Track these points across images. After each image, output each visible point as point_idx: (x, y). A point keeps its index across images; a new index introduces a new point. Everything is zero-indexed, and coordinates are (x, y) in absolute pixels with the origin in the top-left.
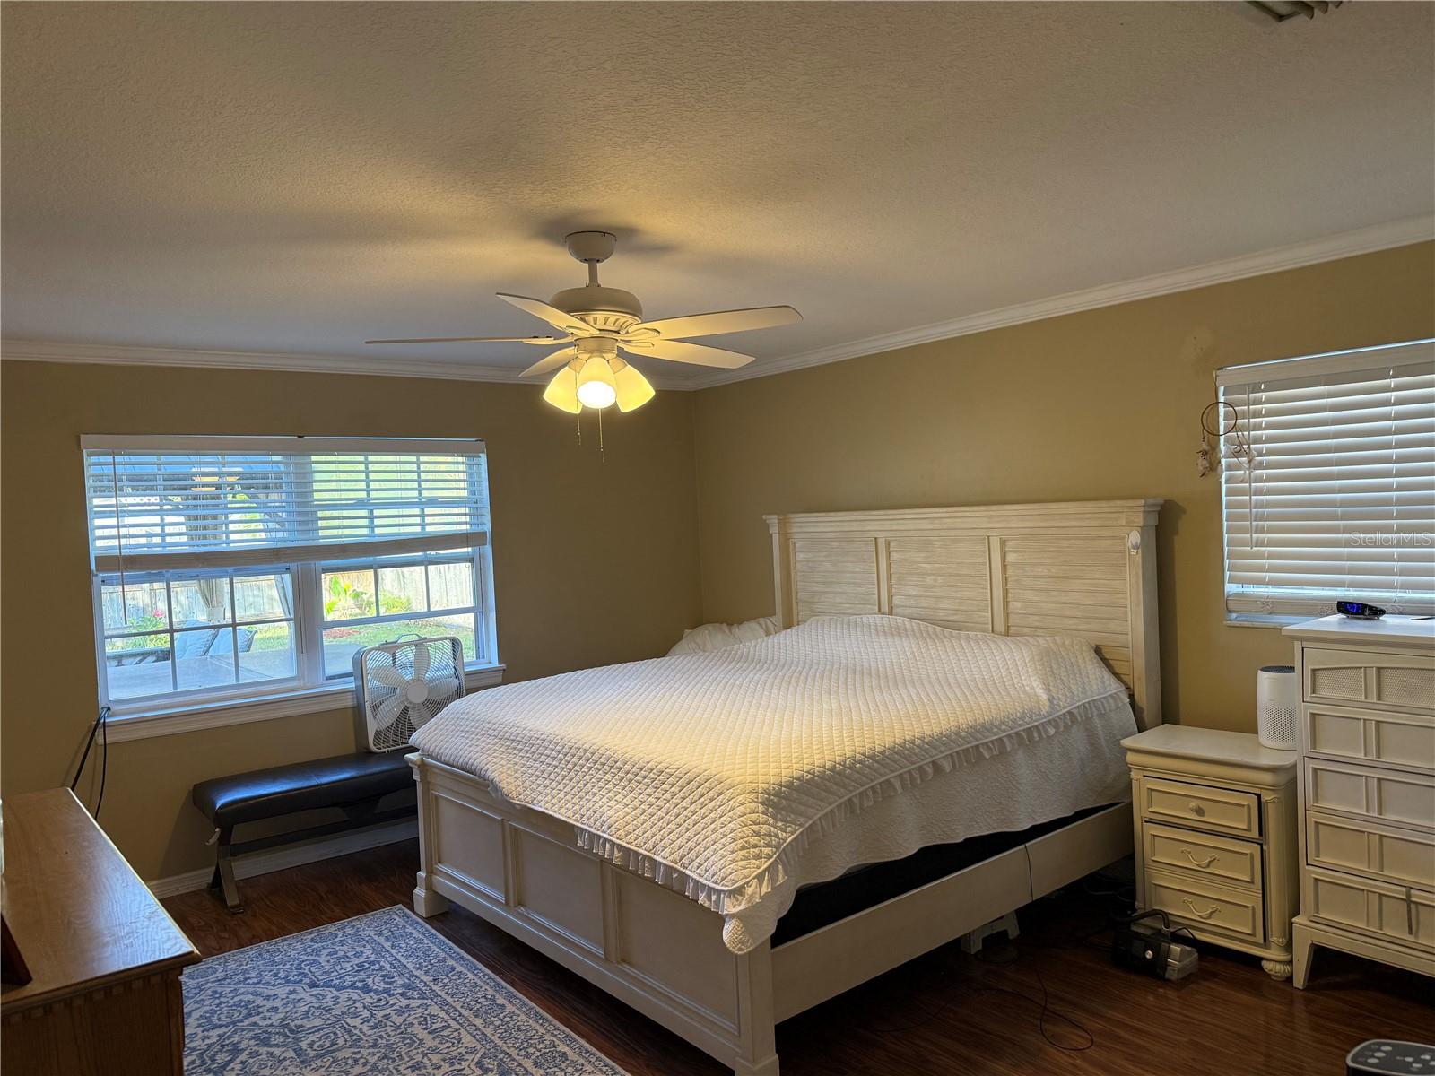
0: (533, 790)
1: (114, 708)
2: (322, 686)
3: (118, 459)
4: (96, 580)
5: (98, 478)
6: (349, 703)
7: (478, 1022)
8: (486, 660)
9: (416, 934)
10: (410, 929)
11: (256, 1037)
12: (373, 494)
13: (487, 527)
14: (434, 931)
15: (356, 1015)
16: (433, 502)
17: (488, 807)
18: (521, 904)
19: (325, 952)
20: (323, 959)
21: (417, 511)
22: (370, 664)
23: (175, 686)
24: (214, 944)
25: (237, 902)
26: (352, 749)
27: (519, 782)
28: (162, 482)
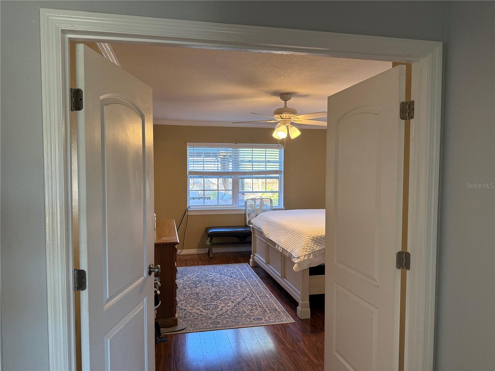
0: (270, 234)
1: (191, 207)
2: (238, 208)
3: (194, 148)
4: (189, 177)
5: (190, 153)
6: (244, 213)
7: (252, 287)
8: (281, 206)
9: (248, 269)
10: (247, 268)
11: (206, 281)
12: (253, 159)
13: (283, 169)
14: (252, 269)
15: (227, 281)
16: (269, 162)
17: (262, 238)
18: (269, 264)
19: (226, 269)
20: (225, 270)
21: (265, 164)
22: (248, 204)
23: (204, 204)
24: (204, 263)
25: (212, 256)
26: (244, 225)
27: (268, 232)
28: (212, 154)
